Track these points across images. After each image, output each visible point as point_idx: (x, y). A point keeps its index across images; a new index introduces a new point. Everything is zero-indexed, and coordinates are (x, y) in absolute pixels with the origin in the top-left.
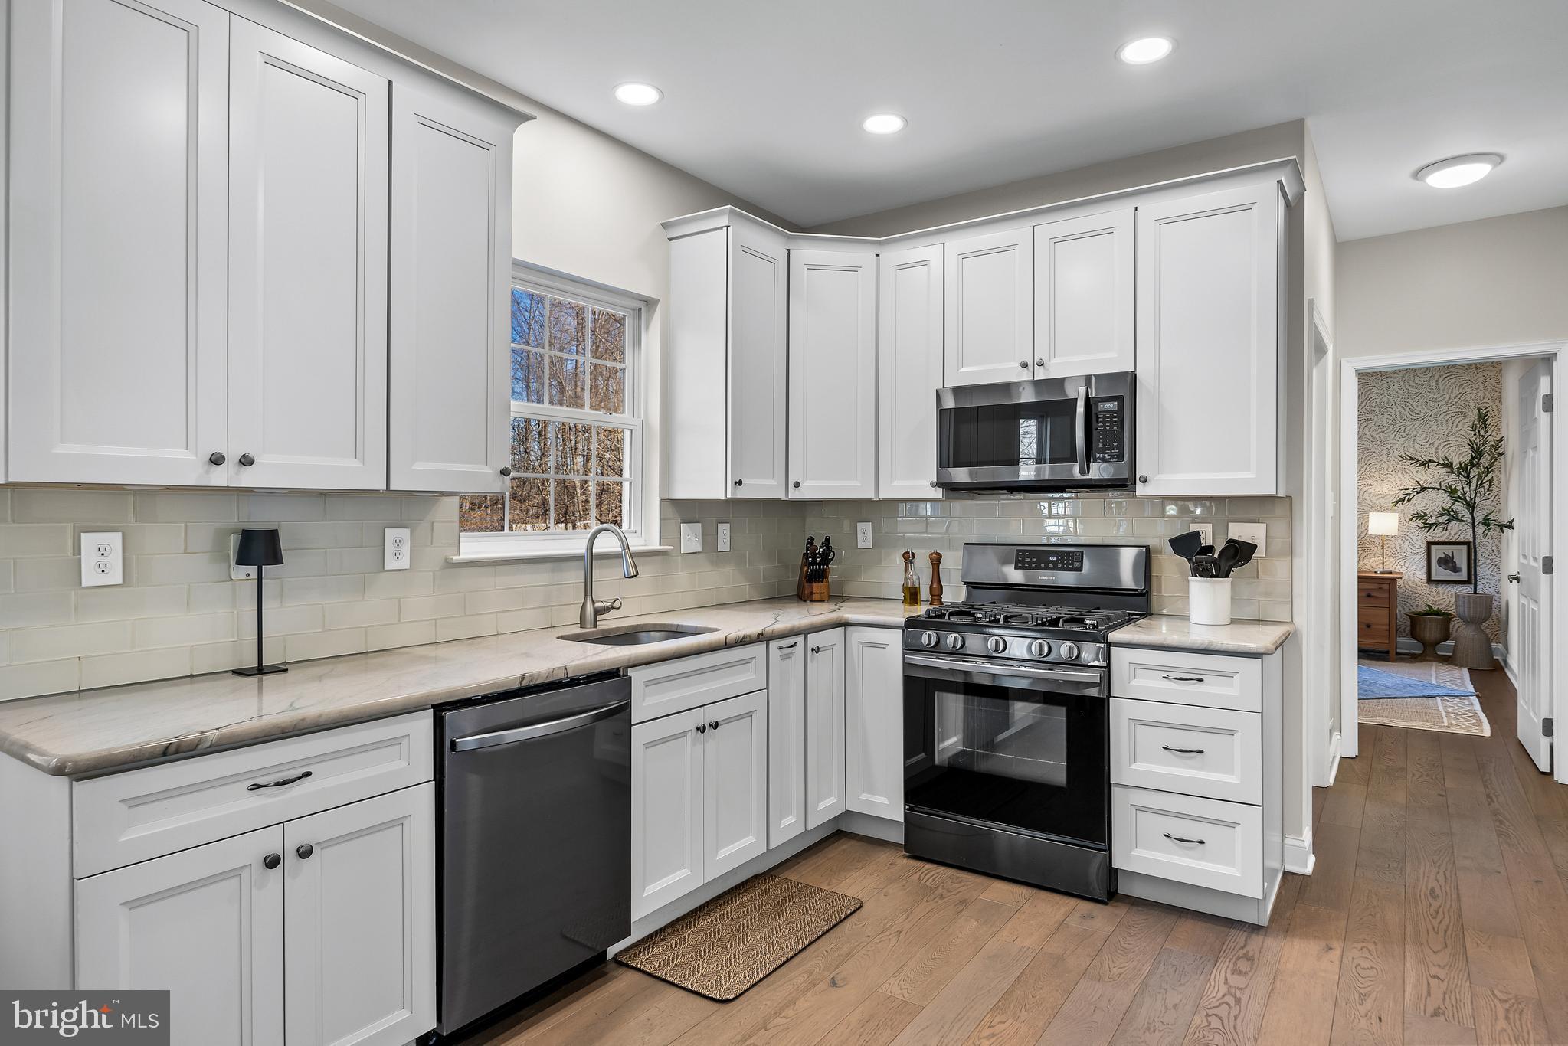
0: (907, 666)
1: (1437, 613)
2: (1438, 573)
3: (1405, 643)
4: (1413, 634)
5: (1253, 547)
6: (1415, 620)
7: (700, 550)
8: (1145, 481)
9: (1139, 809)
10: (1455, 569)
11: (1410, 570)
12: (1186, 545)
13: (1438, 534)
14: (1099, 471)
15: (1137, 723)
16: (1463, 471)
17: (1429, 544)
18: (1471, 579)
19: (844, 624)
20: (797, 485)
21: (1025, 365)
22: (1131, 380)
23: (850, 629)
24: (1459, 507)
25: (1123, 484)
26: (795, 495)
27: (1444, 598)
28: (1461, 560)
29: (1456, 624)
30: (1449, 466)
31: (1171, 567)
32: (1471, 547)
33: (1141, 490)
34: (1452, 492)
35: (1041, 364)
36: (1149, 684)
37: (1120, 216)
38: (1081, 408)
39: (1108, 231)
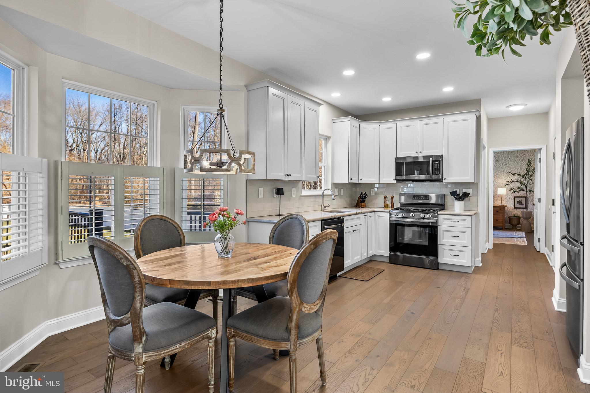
0: (390, 220)
1: (517, 217)
2: (517, 205)
3: (508, 225)
4: (510, 223)
5: (470, 194)
6: (510, 218)
7: (338, 195)
8: (445, 179)
9: (444, 249)
10: (522, 204)
11: (509, 205)
12: (454, 194)
13: (516, 194)
14: (434, 177)
15: (445, 231)
16: (524, 176)
17: (515, 197)
18: (526, 207)
19: (374, 212)
20: (361, 180)
21: (417, 153)
22: (442, 156)
23: (375, 213)
24: (523, 187)
25: (440, 180)
26: (360, 182)
27: (518, 213)
28: (524, 202)
29: (522, 220)
30: (520, 175)
31: (450, 199)
32: (526, 198)
33: (444, 181)
34: (521, 182)
35: (421, 152)
36: (448, 223)
37: (439, 120)
38: (431, 163)
39: (437, 123)
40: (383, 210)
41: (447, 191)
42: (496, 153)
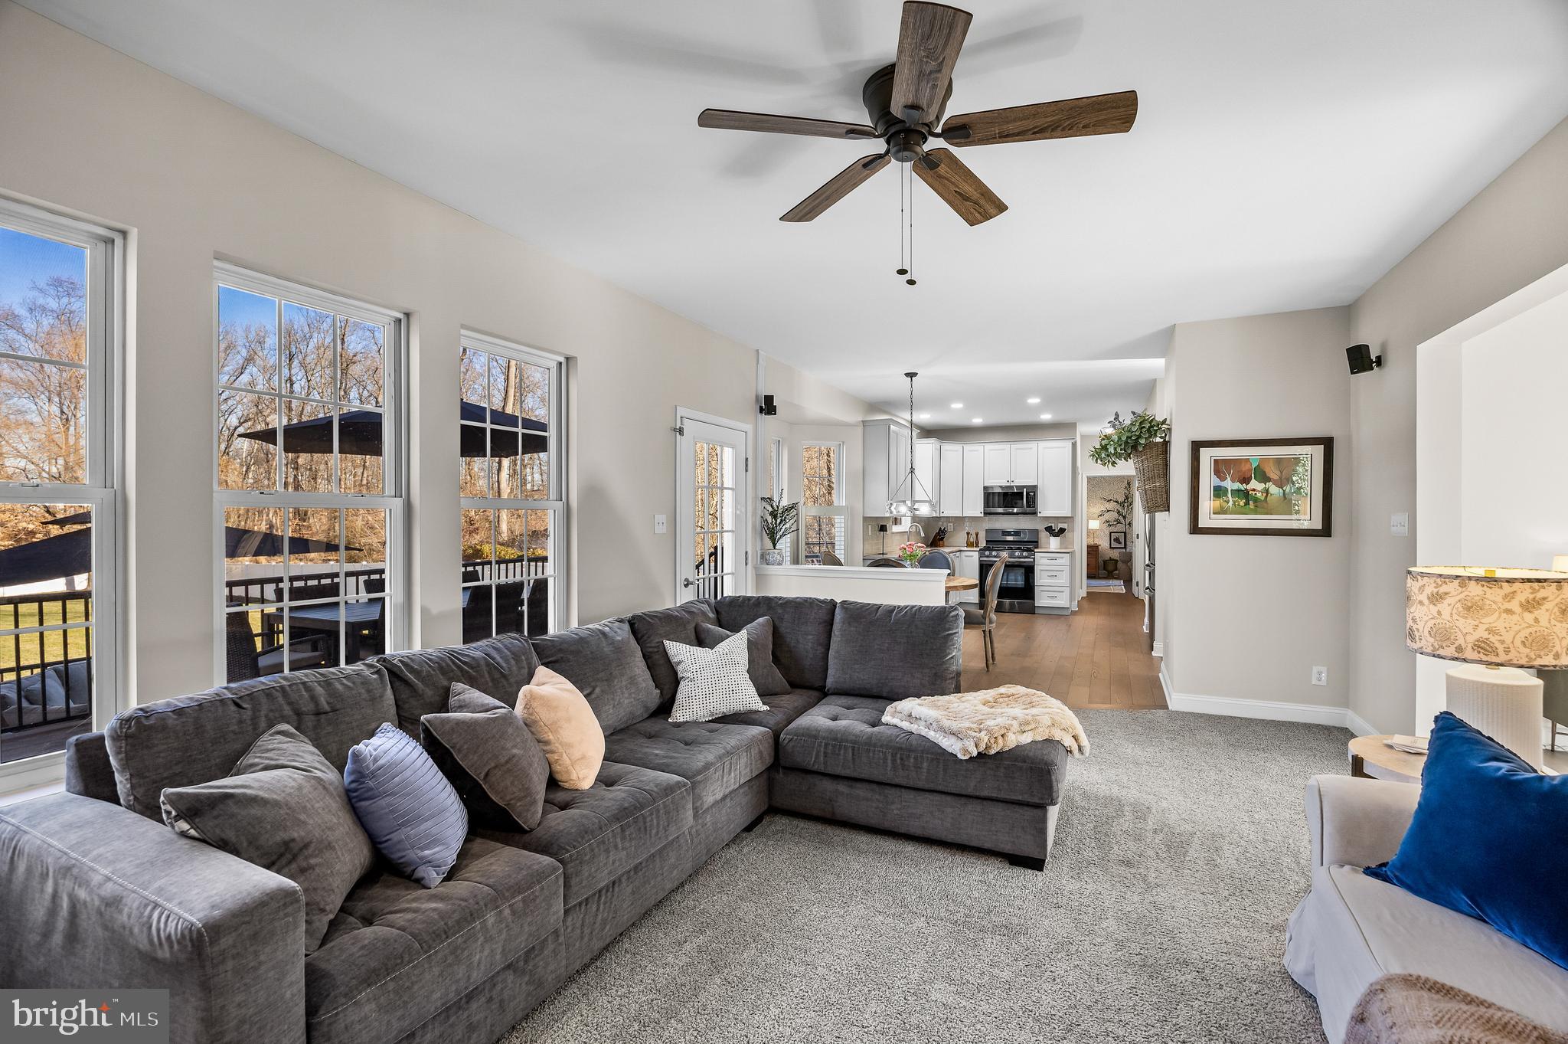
0: (980, 561)
1: (1113, 560)
2: (1114, 545)
3: (1103, 572)
4: (1105, 569)
5: (1065, 529)
6: (1105, 562)
8: (1040, 513)
9: (1042, 591)
10: (1120, 543)
11: (1104, 543)
12: (1049, 529)
13: (1113, 529)
14: (1028, 510)
15: (1042, 570)
16: (1122, 504)
17: (1111, 533)
18: (1125, 547)
19: (960, 551)
20: (941, 513)
21: (1009, 482)
22: (1037, 487)
23: (962, 552)
24: (1121, 518)
25: (1035, 513)
26: (941, 516)
27: (1115, 554)
28: (1122, 540)
29: (1120, 565)
30: (1117, 502)
31: (1045, 535)
32: (1125, 533)
33: (1039, 515)
34: (1118, 512)
35: (1014, 482)
36: (1045, 561)
37: (1033, 445)
38: (1025, 494)
39: (1031, 448)
40: (966, 549)
41: (1041, 526)
42: (1089, 479)
